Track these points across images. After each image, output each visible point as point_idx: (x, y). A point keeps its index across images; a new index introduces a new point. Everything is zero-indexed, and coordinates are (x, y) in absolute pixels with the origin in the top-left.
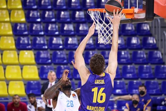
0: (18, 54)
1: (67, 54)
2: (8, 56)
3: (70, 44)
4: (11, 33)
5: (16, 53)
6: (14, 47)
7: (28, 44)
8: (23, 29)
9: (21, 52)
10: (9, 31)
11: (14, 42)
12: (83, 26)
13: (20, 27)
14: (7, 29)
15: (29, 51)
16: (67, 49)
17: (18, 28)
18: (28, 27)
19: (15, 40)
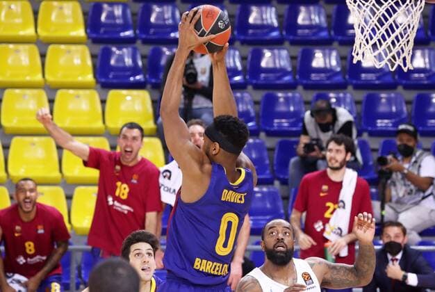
0: (103, 102)
1: (256, 103)
2: (71, 106)
3: (267, 70)
4: (81, 32)
5: (95, 96)
6: (89, 78)
7: (135, 70)
8: (119, 21)
9: (113, 94)
10: (74, 27)
11: (89, 62)
12: (309, 13)
13: (111, 16)
14: (69, 21)
15: (135, 92)
16: (257, 87)
17: (103, 17)
18: (133, 14)
19: (93, 56)
